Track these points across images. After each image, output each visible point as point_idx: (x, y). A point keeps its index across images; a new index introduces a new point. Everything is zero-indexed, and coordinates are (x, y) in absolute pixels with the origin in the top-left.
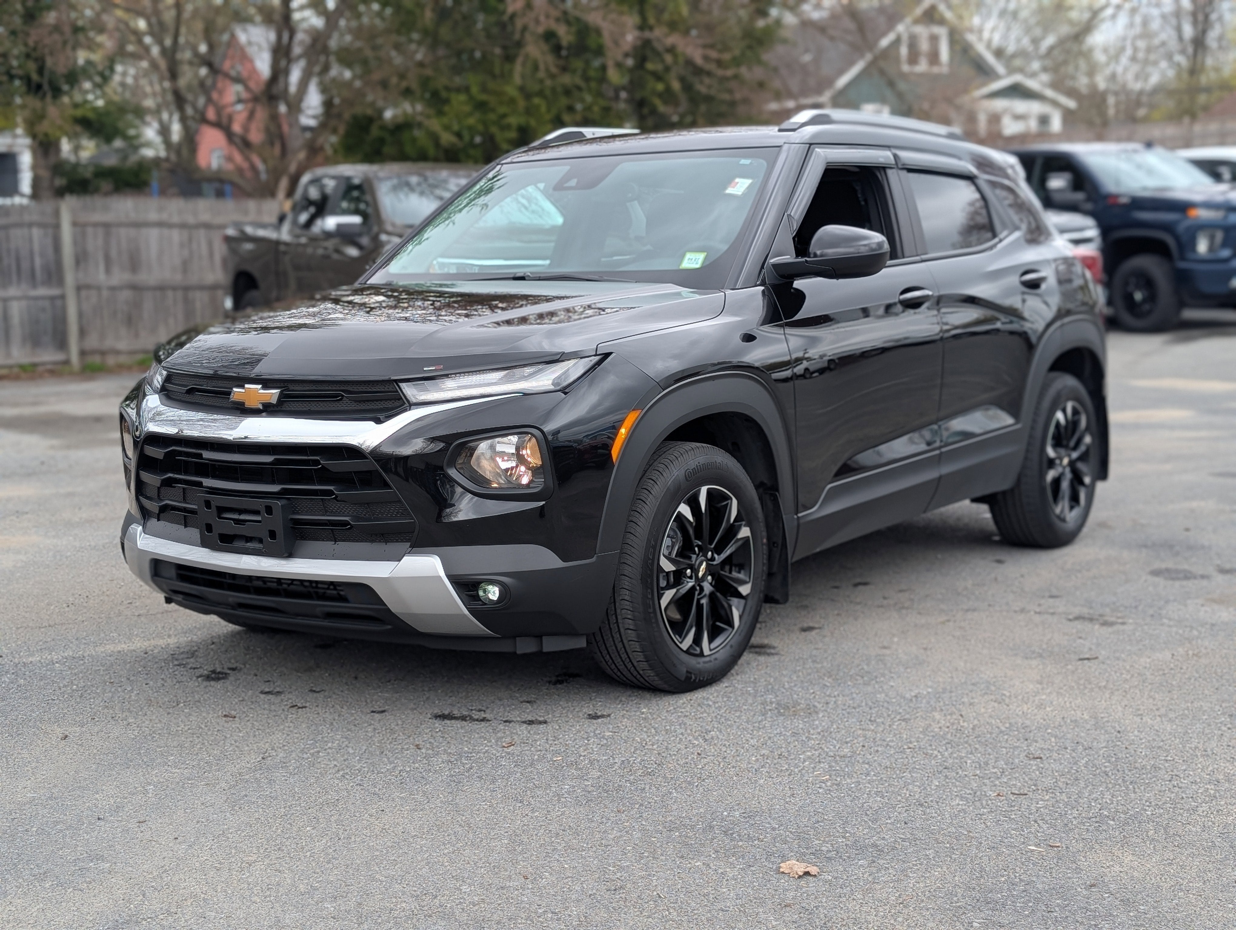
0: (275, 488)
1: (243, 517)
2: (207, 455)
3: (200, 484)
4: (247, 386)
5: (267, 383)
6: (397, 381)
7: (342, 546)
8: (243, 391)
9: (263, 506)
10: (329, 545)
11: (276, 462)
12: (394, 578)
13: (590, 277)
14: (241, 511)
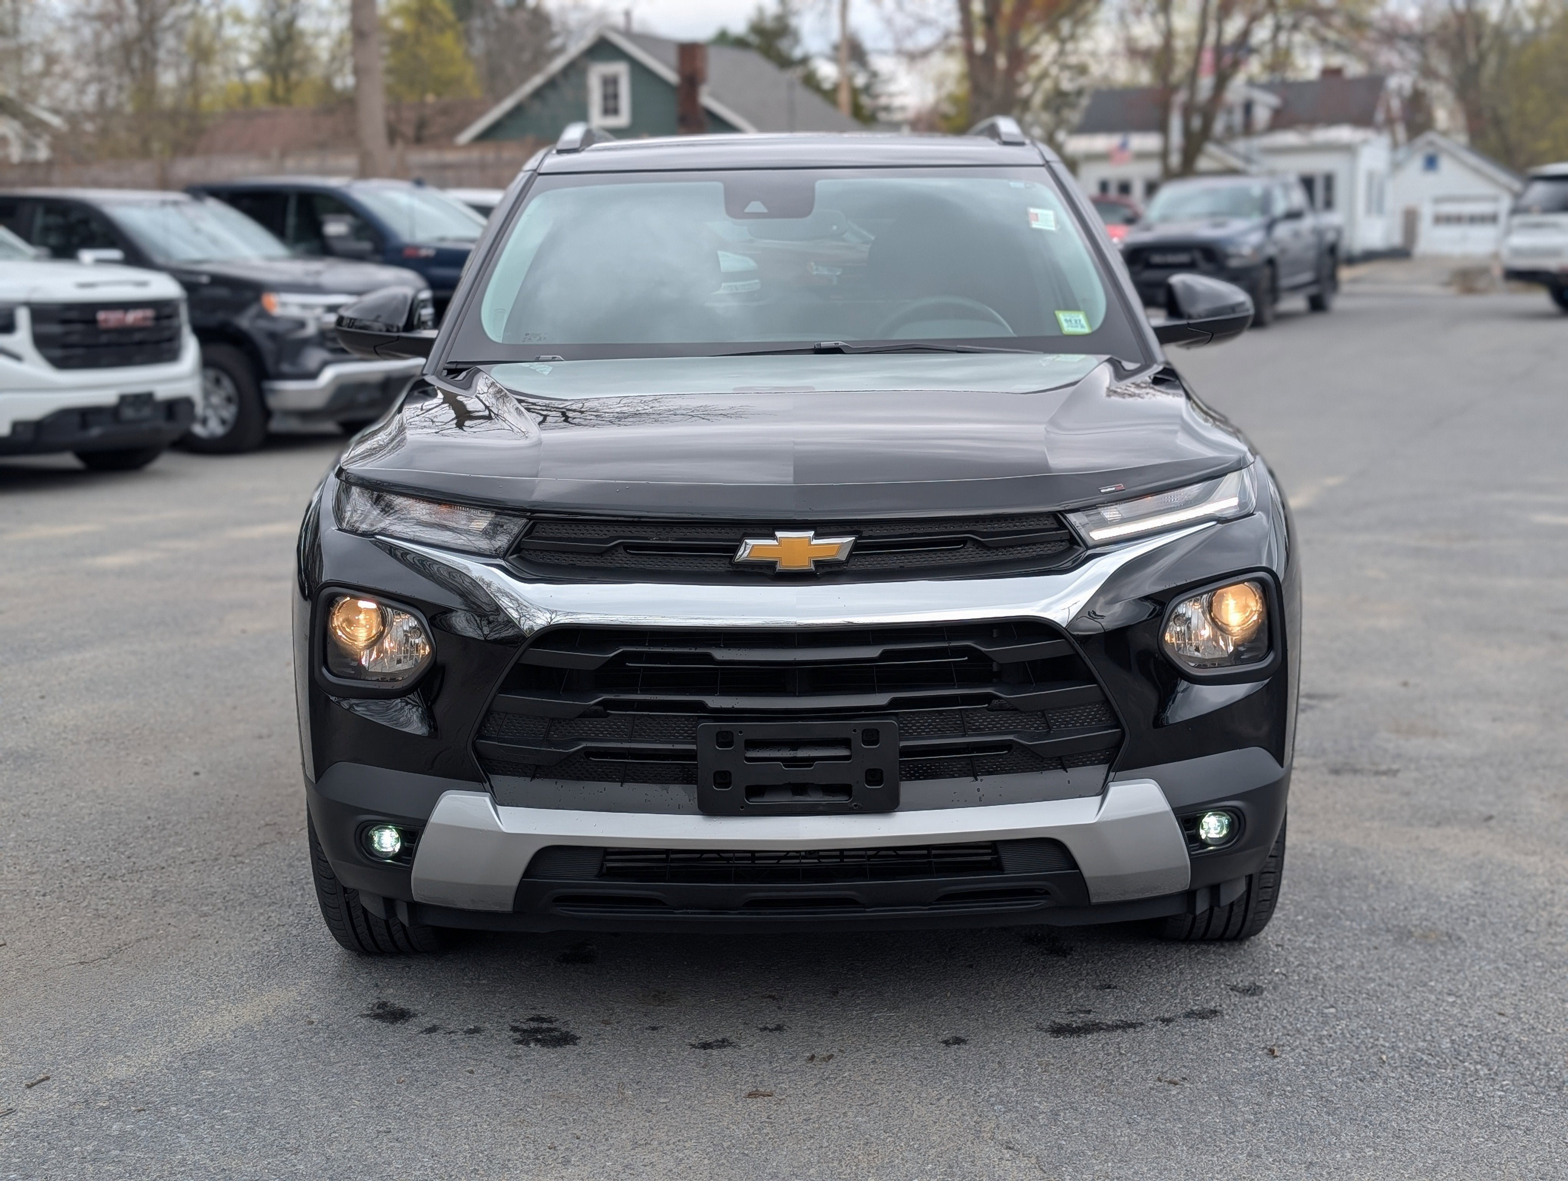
0: (881, 699)
1: (802, 753)
2: (720, 654)
3: (702, 707)
4: (779, 534)
5: (822, 528)
6: (1063, 512)
7: (988, 782)
8: (775, 542)
9: (859, 732)
10: (965, 783)
11: (885, 656)
12: (1104, 823)
13: (960, 347)
14: (795, 745)
